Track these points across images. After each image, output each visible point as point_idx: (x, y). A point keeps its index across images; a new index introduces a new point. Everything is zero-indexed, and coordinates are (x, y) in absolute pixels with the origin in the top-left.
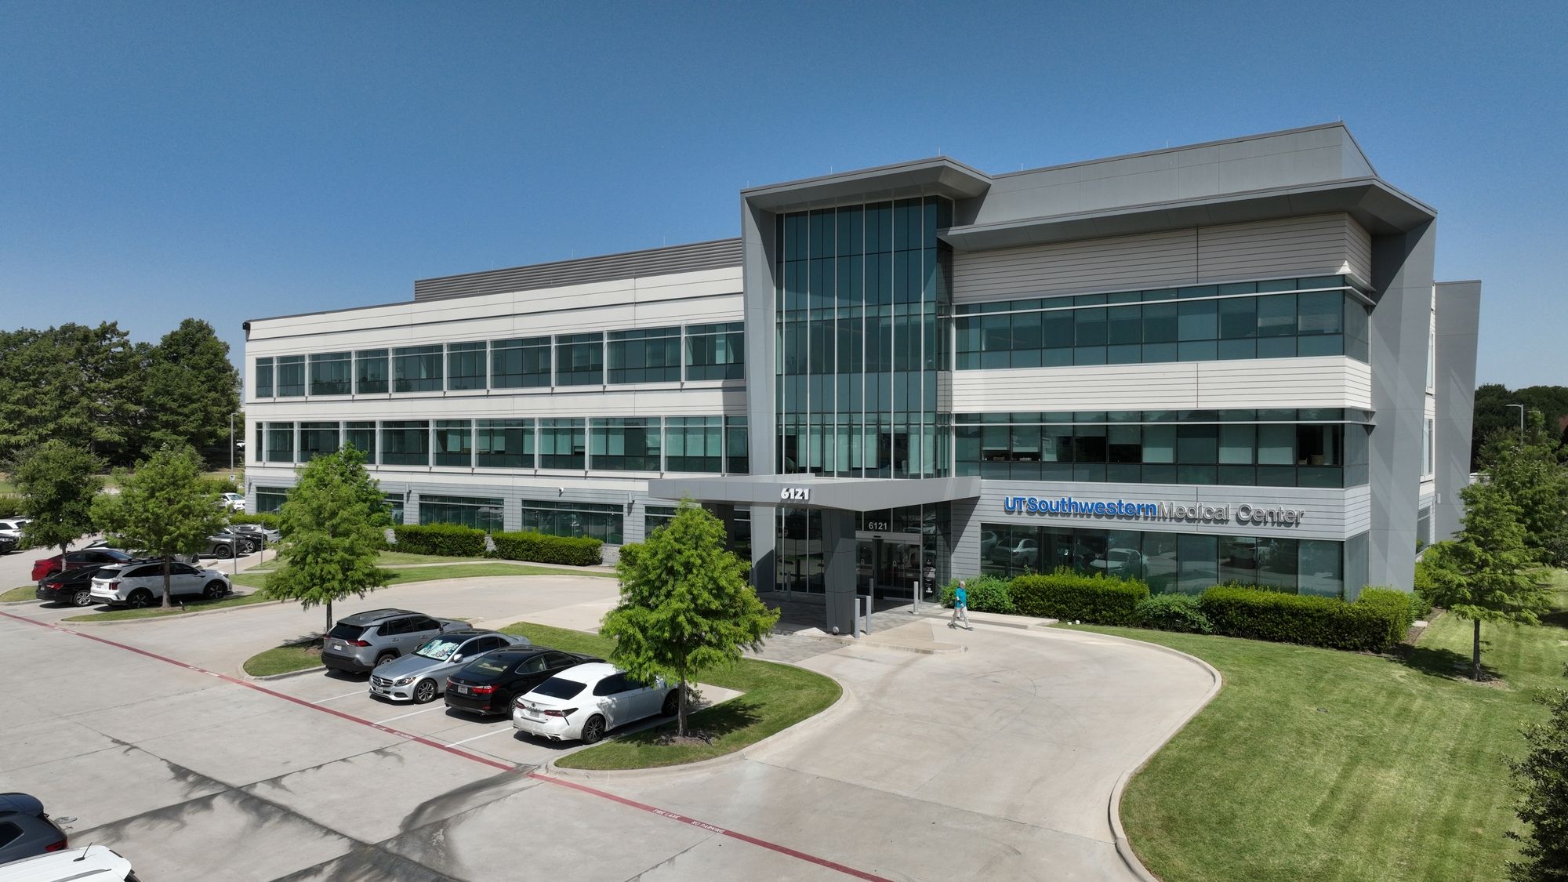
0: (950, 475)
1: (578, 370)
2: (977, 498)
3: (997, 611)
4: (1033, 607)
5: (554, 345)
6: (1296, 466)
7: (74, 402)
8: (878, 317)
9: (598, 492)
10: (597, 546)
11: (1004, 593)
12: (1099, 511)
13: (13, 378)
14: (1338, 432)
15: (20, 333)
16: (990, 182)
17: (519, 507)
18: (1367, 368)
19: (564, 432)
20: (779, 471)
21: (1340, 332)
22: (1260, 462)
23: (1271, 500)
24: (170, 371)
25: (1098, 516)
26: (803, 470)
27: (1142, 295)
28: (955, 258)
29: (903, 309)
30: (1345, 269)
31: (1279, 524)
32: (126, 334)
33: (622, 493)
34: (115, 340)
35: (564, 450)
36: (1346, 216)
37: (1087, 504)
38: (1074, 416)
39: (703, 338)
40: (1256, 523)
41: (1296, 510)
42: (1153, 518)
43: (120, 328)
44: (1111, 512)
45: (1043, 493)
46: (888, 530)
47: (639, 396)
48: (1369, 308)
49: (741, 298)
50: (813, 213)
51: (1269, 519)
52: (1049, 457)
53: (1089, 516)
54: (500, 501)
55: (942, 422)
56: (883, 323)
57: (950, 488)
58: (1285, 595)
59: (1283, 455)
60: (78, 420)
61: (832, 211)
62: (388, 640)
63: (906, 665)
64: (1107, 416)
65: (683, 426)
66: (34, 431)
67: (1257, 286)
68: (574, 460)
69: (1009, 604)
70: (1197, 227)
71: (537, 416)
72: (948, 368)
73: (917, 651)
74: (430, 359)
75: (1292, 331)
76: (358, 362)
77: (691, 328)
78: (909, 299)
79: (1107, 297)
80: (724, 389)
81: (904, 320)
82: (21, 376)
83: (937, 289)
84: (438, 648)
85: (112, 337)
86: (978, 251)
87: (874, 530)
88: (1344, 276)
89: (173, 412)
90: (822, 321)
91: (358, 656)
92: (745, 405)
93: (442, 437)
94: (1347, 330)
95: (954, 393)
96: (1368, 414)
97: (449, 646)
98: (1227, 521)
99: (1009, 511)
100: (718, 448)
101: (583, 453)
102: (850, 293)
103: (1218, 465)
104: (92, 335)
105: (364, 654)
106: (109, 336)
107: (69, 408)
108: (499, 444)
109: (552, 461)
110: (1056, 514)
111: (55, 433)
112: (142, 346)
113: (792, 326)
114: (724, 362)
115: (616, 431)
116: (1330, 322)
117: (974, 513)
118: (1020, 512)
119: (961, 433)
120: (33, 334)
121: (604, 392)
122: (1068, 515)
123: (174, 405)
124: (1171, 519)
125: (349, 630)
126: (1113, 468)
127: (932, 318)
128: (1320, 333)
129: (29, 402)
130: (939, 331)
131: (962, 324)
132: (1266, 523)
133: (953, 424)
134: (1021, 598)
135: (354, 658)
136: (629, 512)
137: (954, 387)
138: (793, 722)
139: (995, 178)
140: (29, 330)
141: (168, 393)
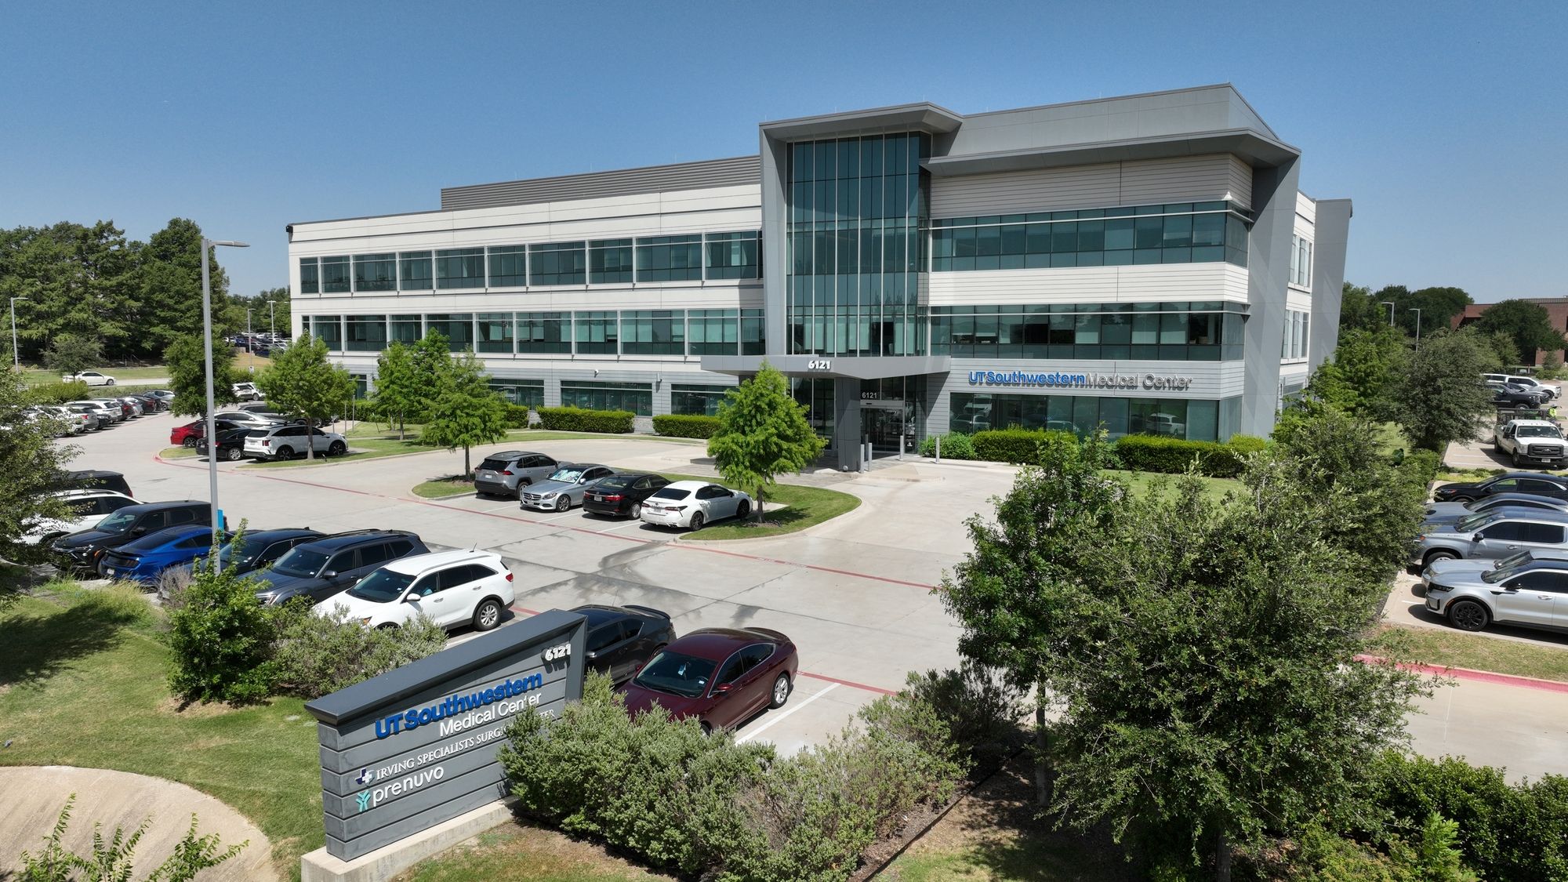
0: (926, 354)
1: (610, 270)
2: (948, 373)
3: (964, 458)
4: (990, 454)
5: (587, 248)
6: (1188, 345)
7: (80, 299)
8: (871, 229)
9: (630, 373)
10: (630, 418)
11: (969, 444)
12: (1042, 381)
13: (19, 275)
14: (1219, 319)
15: (19, 231)
16: (959, 120)
17: (558, 387)
18: (1245, 272)
19: (598, 323)
20: (789, 352)
21: (1222, 244)
22: (1162, 342)
23: (1168, 371)
24: (165, 269)
25: (1041, 385)
26: (808, 352)
27: (1078, 214)
28: (932, 181)
29: (891, 223)
30: (1228, 197)
31: (1174, 388)
32: (122, 232)
33: (651, 373)
34: (111, 239)
35: (598, 337)
36: (1230, 156)
37: (1032, 376)
38: (1024, 308)
39: (720, 244)
40: (1157, 388)
41: (1186, 378)
42: (1082, 386)
43: (117, 227)
44: (1051, 382)
45: (998, 368)
46: (878, 398)
47: (665, 292)
48: (1249, 226)
49: (759, 211)
50: (817, 142)
51: (1167, 385)
52: (1004, 340)
53: (1034, 385)
54: (541, 382)
55: (920, 315)
56: (875, 233)
57: (927, 364)
58: (1176, 440)
59: (1179, 337)
60: (85, 316)
61: (834, 141)
62: (524, 472)
63: (902, 488)
64: (1048, 308)
65: (704, 317)
66: (44, 326)
67: (1164, 208)
68: (608, 346)
69: (972, 452)
70: (1121, 162)
71: (573, 309)
72: (926, 270)
73: (908, 480)
74: (471, 261)
75: (1188, 243)
76: (402, 262)
77: (710, 236)
78: (896, 215)
79: (1052, 215)
80: (740, 287)
81: (892, 232)
82: (27, 273)
83: (919, 206)
84: (565, 475)
85: (109, 235)
86: (951, 177)
87: (866, 398)
88: (1227, 201)
89: (170, 308)
90: (825, 231)
91: (505, 482)
92: (762, 300)
93: (485, 328)
94: (1229, 243)
95: (931, 290)
96: (1245, 306)
97: (574, 474)
98: (1136, 387)
99: (972, 383)
100: (734, 334)
101: (616, 341)
102: (848, 211)
103: (1131, 345)
104: (91, 234)
105: (510, 481)
106: (105, 235)
107: (75, 305)
108: (538, 334)
109: (587, 347)
110: (1009, 384)
111: (66, 327)
112: (135, 245)
113: (800, 236)
114: (738, 264)
115: (645, 322)
116: (1215, 236)
117: (945, 384)
118: (981, 383)
119: (936, 322)
120: (31, 232)
121: (633, 289)
122: (1018, 384)
123: (171, 302)
124: (1095, 386)
125: (494, 464)
126: (1052, 348)
127: (914, 230)
128: (1208, 245)
129: (38, 298)
130: (920, 240)
131: (937, 235)
132: (1164, 387)
133: (930, 315)
134: (982, 448)
135: (501, 484)
136: (658, 389)
137: (930, 286)
138: (833, 517)
139: (966, 117)
140: (27, 228)
141: (162, 290)
